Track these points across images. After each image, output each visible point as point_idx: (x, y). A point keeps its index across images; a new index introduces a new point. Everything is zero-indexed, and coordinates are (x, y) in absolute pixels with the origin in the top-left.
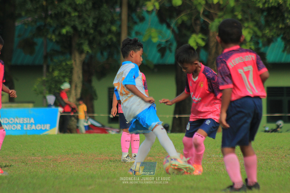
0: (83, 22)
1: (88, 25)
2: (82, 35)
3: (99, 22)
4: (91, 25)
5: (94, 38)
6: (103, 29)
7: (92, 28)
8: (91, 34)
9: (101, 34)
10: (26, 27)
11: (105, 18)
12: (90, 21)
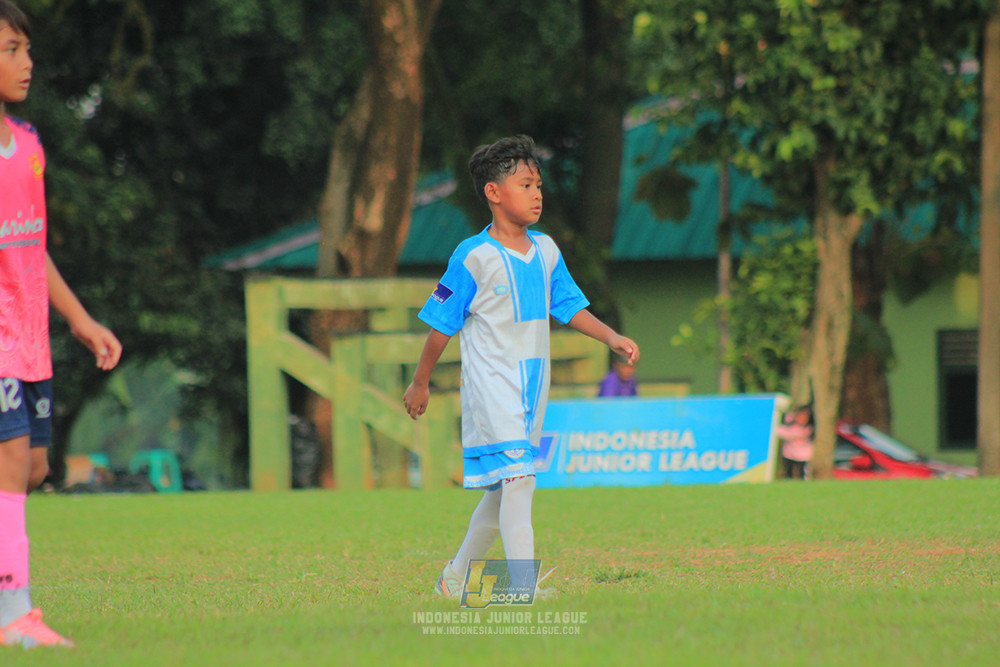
0: (854, 111)
1: (869, 119)
2: (849, 152)
3: (908, 106)
4: (879, 118)
5: (889, 162)
6: (921, 130)
7: (883, 129)
8: (878, 149)
9: (913, 147)
10: (662, 130)
11: (927, 94)
12: (877, 105)
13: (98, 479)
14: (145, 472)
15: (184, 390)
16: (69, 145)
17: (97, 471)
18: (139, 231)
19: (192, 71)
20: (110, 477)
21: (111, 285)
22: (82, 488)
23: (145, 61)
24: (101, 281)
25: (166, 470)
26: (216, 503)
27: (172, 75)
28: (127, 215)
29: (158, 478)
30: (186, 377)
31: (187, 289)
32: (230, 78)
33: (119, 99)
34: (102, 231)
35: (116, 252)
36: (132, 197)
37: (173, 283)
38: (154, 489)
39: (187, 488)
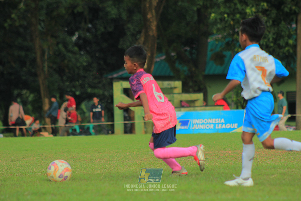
1: (269, 40)
4: (271, 39)
5: (274, 50)
6: (282, 42)
7: (272, 42)
8: (271, 47)
9: (280, 47)
10: (217, 43)
11: (283, 33)
12: (271, 36)
14: (88, 128)
16: (70, 47)
18: (86, 69)
19: (101, 28)
21: (81, 82)
24: (78, 81)
27: (96, 29)
28: (85, 64)
29: (92, 131)
31: (99, 82)
32: (110, 29)
33: (83, 36)
34: (78, 68)
35: (82, 73)
36: (86, 60)
37: (96, 81)
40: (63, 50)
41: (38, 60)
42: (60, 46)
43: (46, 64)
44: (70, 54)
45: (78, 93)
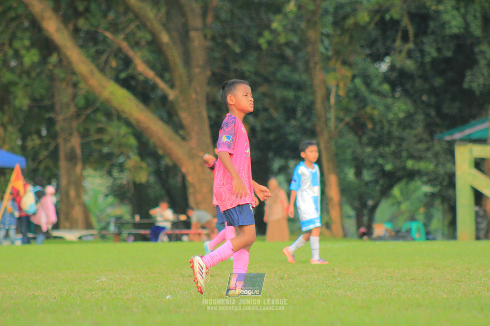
13: (387, 235)
14: (409, 231)
15: (426, 195)
16: (375, 83)
17: (387, 230)
18: (406, 123)
19: (432, 52)
20: (393, 234)
21: (393, 147)
22: (380, 238)
23: (411, 45)
24: (388, 145)
25: (419, 230)
26: (441, 246)
27: (422, 52)
28: (401, 115)
29: (415, 234)
30: (427, 189)
31: (428, 149)
32: (448, 54)
33: (398, 65)
34: (390, 122)
35: (396, 133)
36: (404, 107)
37: (422, 146)
38: (413, 239)
39: (427, 239)
40: (363, 89)
41: (319, 106)
42: (358, 81)
43: (332, 115)
44: (374, 97)
45: (388, 167)
